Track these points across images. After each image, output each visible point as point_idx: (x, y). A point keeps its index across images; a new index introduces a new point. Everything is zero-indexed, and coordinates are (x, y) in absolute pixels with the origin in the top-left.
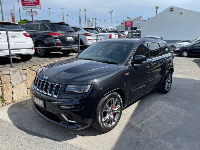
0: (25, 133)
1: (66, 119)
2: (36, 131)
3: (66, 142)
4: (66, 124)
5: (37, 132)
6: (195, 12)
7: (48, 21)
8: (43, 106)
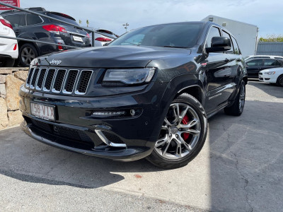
0: (13, 180)
1: (104, 140)
2: (37, 175)
3: (107, 187)
4: (103, 149)
5: (41, 176)
6: (240, 23)
7: (40, 9)
8: (52, 118)
